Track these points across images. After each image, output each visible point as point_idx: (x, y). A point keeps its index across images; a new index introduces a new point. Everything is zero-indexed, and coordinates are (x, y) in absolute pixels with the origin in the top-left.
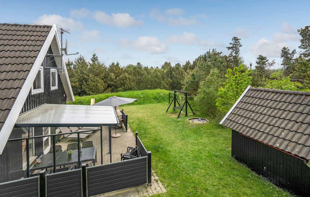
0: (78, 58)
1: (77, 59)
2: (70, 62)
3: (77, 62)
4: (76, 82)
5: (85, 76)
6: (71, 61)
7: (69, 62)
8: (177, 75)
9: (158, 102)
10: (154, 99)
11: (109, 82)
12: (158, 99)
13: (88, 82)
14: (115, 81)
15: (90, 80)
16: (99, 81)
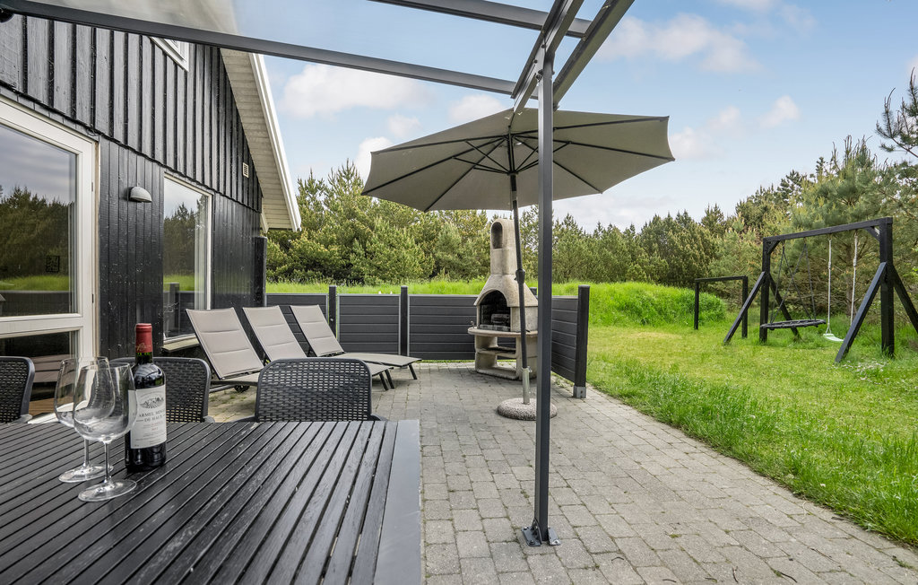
0: (341, 170)
1: (335, 171)
2: (317, 182)
3: (336, 183)
4: (332, 242)
5: (362, 227)
6: (317, 178)
7: (312, 181)
8: (688, 246)
9: (643, 323)
10: (621, 309)
11: (439, 254)
12: (639, 313)
13: (368, 244)
14: (461, 250)
15: (375, 237)
16: (405, 240)
